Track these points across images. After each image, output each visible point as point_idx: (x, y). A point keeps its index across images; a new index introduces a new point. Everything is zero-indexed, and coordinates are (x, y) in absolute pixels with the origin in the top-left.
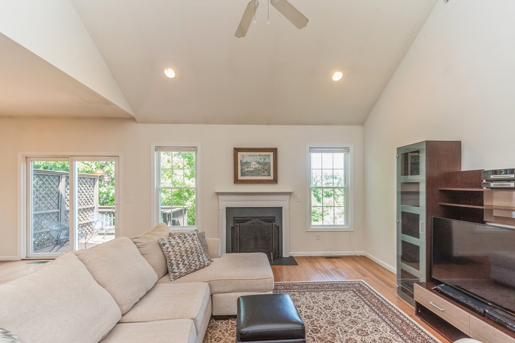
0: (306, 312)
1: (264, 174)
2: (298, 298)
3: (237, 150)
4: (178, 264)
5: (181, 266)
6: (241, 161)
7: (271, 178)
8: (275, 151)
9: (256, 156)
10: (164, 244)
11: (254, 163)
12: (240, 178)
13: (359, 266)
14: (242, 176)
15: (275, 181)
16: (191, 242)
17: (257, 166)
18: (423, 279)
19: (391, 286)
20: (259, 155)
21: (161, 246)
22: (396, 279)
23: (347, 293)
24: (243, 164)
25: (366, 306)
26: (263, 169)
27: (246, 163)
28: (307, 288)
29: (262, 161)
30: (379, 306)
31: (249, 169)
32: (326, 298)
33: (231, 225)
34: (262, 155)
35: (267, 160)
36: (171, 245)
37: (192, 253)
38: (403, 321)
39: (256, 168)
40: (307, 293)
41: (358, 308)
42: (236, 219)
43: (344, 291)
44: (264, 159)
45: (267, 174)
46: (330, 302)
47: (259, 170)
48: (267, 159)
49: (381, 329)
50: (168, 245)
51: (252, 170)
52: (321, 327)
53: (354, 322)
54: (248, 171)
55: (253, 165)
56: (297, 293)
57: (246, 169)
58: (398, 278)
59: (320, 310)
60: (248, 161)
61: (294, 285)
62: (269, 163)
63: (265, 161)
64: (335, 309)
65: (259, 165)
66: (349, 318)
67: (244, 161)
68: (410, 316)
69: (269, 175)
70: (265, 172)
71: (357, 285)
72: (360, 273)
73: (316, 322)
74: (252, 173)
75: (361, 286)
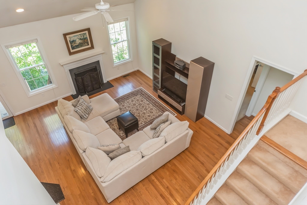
0: (129, 109)
1: (85, 45)
2: (123, 104)
3: (65, 35)
4: (85, 115)
5: (86, 115)
6: (70, 41)
7: (90, 46)
8: (88, 30)
9: (78, 35)
10: (77, 111)
11: (78, 40)
12: (72, 51)
13: (138, 79)
14: (72, 49)
15: (92, 47)
16: (84, 105)
17: (80, 41)
18: (160, 88)
19: (151, 87)
20: (80, 35)
21: (76, 112)
22: (152, 82)
23: (138, 96)
24: (72, 42)
25: (145, 99)
26: (84, 42)
27: (73, 41)
28: (124, 99)
29: (82, 37)
30: (149, 98)
31: (76, 44)
32: (132, 101)
33: (74, 77)
34: (81, 34)
35: (85, 37)
36: (79, 110)
37: (87, 108)
38: (155, 101)
39: (80, 43)
40: (125, 101)
41: (143, 101)
42: (76, 73)
43: (137, 95)
44: (83, 36)
45: (87, 45)
46: (134, 102)
47: (82, 44)
48: (85, 35)
49: (150, 106)
50: (78, 110)
51: (77, 44)
52: (135, 112)
53: (143, 107)
54: (75, 46)
55: (77, 41)
56: (122, 103)
57: (74, 45)
58: (153, 81)
59: (132, 107)
60: (74, 40)
61: (119, 99)
62: (87, 38)
63: (84, 37)
64: (137, 104)
65: (81, 41)
66: (141, 106)
67: (72, 40)
68: (157, 98)
69: (88, 45)
70: (86, 44)
71: (140, 91)
72: (139, 82)
73: (133, 111)
74: (77, 46)
75: (141, 90)
